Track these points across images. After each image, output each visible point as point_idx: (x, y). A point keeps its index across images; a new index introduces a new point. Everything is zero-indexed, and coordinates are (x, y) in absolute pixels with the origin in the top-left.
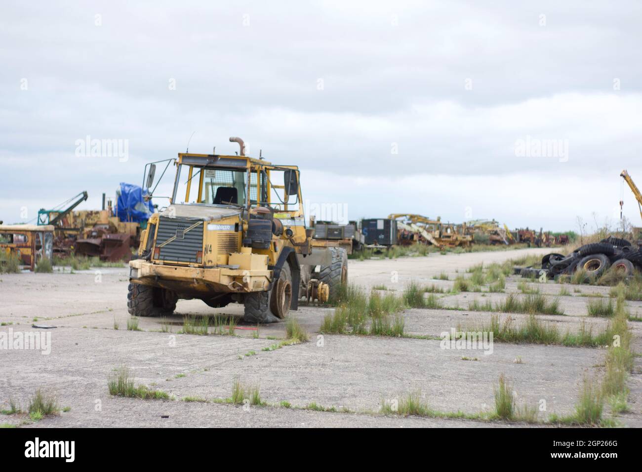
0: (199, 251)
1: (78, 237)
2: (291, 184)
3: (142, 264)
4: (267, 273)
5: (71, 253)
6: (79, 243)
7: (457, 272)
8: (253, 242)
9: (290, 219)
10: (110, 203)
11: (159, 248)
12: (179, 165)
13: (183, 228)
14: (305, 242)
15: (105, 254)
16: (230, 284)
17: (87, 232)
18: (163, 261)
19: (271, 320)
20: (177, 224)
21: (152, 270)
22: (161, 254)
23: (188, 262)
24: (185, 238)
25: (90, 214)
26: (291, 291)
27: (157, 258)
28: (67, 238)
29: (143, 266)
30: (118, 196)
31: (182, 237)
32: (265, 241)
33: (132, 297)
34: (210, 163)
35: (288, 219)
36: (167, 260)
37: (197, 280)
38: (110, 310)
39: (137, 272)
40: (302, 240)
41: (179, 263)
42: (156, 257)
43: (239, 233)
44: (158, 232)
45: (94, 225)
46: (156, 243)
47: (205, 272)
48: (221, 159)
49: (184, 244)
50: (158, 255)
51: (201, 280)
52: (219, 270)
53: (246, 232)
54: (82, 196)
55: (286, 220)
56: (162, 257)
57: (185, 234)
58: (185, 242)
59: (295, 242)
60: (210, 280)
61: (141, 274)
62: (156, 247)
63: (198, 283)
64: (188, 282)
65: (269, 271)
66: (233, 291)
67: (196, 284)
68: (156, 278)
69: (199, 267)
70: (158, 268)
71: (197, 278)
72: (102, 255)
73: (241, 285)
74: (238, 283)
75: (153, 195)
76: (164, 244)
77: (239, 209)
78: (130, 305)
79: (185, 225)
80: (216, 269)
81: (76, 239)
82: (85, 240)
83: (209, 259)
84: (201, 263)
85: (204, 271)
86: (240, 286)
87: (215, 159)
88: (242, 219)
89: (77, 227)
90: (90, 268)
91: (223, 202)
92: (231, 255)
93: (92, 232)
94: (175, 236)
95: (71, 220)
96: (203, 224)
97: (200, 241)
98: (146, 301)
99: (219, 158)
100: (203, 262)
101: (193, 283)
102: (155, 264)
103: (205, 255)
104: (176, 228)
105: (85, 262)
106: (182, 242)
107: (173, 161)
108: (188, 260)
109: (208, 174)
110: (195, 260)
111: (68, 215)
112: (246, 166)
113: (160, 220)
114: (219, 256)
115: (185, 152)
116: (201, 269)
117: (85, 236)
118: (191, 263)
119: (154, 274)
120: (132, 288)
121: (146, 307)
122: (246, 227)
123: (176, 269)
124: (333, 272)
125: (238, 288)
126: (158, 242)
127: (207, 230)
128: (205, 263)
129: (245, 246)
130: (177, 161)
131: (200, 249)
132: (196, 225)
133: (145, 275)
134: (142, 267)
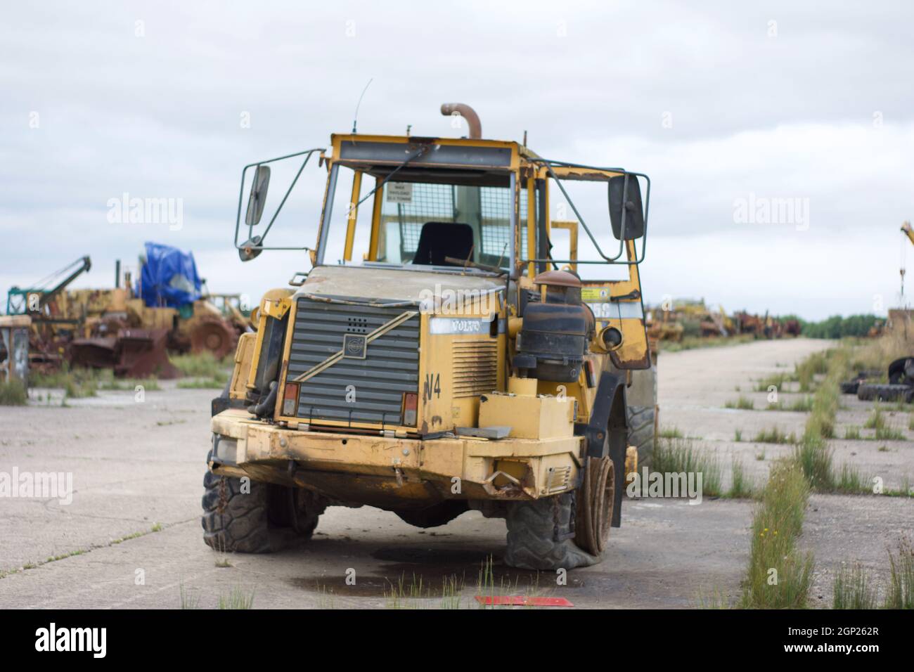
0: (407, 393)
1: (76, 334)
2: (628, 211)
3: (249, 428)
4: (573, 443)
5: (63, 364)
6: (77, 346)
7: (738, 390)
8: (540, 363)
9: (607, 302)
10: (128, 276)
11: (297, 384)
12: (332, 166)
13: (362, 329)
14: (644, 359)
15: (124, 363)
16: (490, 480)
17: (90, 326)
18: (307, 420)
19: (575, 563)
20: (345, 318)
21: (277, 444)
22: (303, 400)
23: (377, 422)
24: (368, 357)
25: (94, 295)
26: (613, 484)
27: (292, 412)
28: (58, 335)
29: (251, 432)
30: (142, 265)
31: (361, 353)
32: (570, 362)
33: (215, 504)
34: (415, 158)
35: (603, 301)
36: (318, 417)
37: (402, 471)
38: (155, 530)
39: (235, 446)
40: (637, 353)
41: (353, 425)
42: (289, 409)
43: (500, 341)
44: (294, 340)
45: (103, 313)
46: (289, 372)
47: (426, 448)
48: (442, 147)
49: (365, 373)
50: (293, 403)
51: (416, 471)
52: (460, 442)
53: (519, 336)
54: (82, 264)
55: (599, 305)
56: (306, 410)
57: (369, 346)
58: (368, 368)
59: (621, 360)
60: (438, 471)
61: (247, 456)
62: (287, 383)
63: (405, 479)
64: (378, 476)
65: (578, 438)
66: (495, 496)
67: (401, 482)
68: (290, 467)
69: (410, 436)
70: (295, 440)
71: (403, 466)
72: (118, 367)
73: (516, 481)
74: (509, 476)
75: (265, 243)
76: (310, 374)
77: (498, 277)
78: (208, 524)
79: (370, 320)
80: (454, 442)
81: (72, 338)
82: (88, 339)
83: (433, 414)
84: (415, 426)
85: (422, 448)
86: (513, 484)
87: (427, 149)
88: (504, 303)
89: (73, 317)
90: (98, 393)
91: (448, 259)
92: (485, 399)
93: (97, 325)
94: (342, 352)
95: (63, 306)
96: (418, 317)
97: (412, 366)
98: (249, 515)
99: (438, 147)
100: (420, 423)
101: (394, 478)
102: (285, 427)
103: (425, 403)
104: (345, 328)
105: (89, 379)
106: (361, 367)
107: (316, 157)
108: (379, 417)
109: (391, 192)
110: (397, 418)
111: (58, 297)
112: (509, 165)
113: (299, 309)
114: (457, 403)
115: (349, 132)
116: (416, 442)
117: (88, 332)
118: (386, 427)
119: (285, 457)
120: (214, 482)
121: (252, 531)
122: (515, 323)
123: (345, 442)
124: (639, 416)
125: (507, 489)
126: (293, 367)
127: (429, 334)
128: (425, 424)
129: (520, 376)
130: (328, 154)
131: (411, 388)
132: (400, 320)
133: (259, 456)
134: (248, 435)
